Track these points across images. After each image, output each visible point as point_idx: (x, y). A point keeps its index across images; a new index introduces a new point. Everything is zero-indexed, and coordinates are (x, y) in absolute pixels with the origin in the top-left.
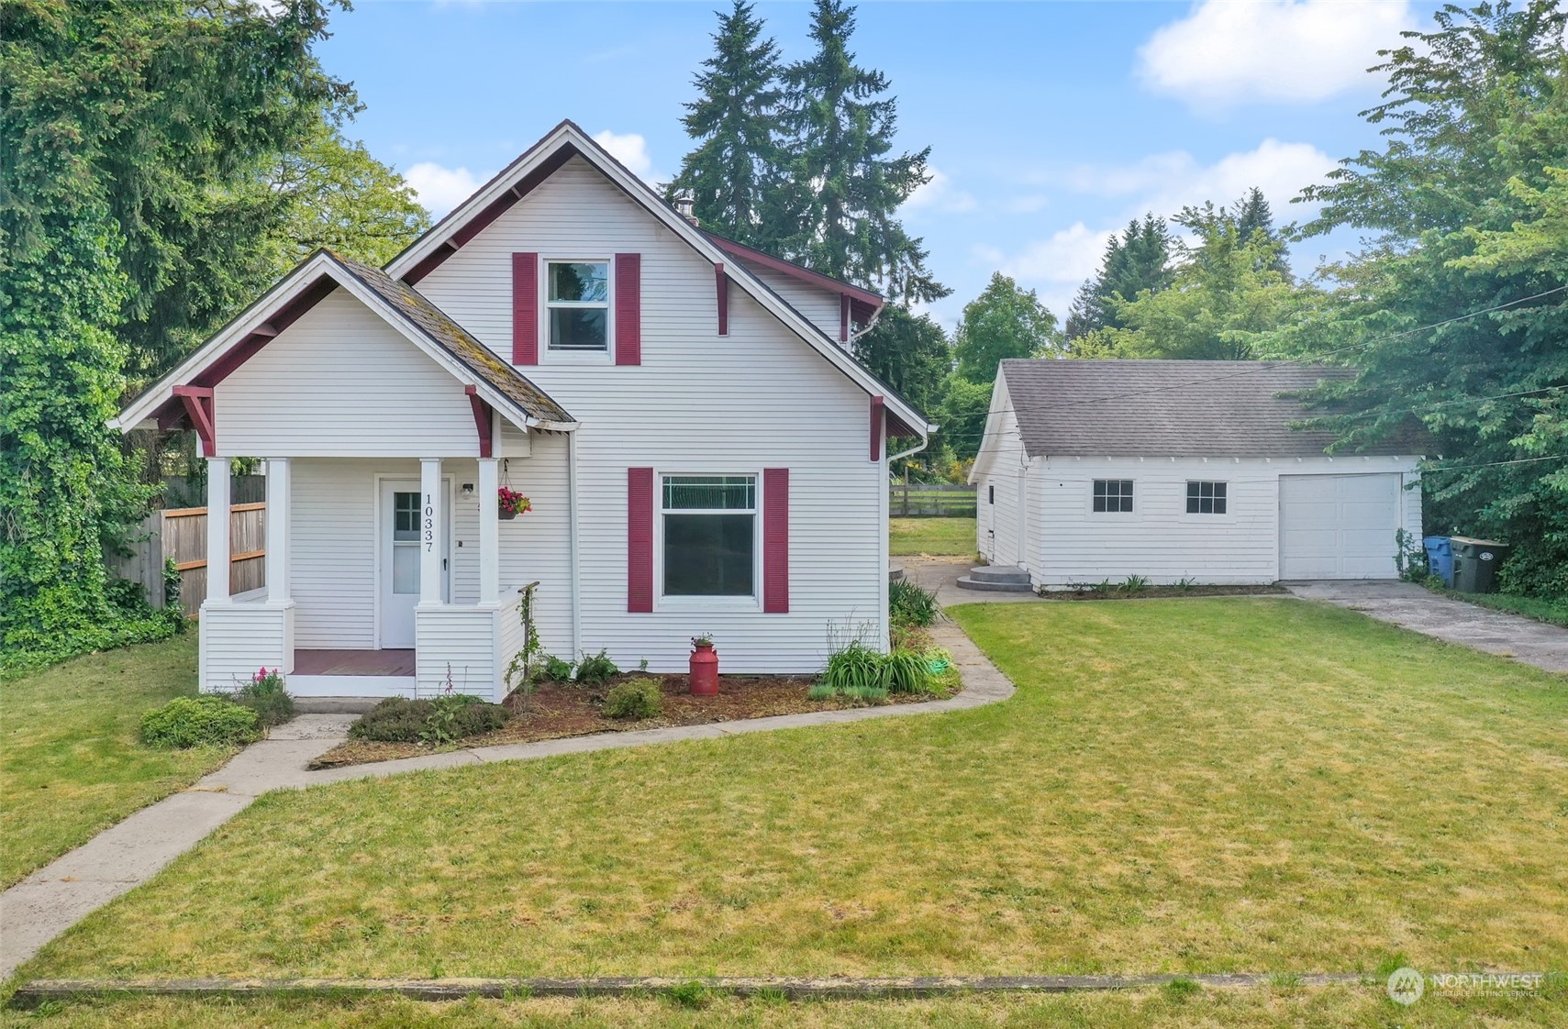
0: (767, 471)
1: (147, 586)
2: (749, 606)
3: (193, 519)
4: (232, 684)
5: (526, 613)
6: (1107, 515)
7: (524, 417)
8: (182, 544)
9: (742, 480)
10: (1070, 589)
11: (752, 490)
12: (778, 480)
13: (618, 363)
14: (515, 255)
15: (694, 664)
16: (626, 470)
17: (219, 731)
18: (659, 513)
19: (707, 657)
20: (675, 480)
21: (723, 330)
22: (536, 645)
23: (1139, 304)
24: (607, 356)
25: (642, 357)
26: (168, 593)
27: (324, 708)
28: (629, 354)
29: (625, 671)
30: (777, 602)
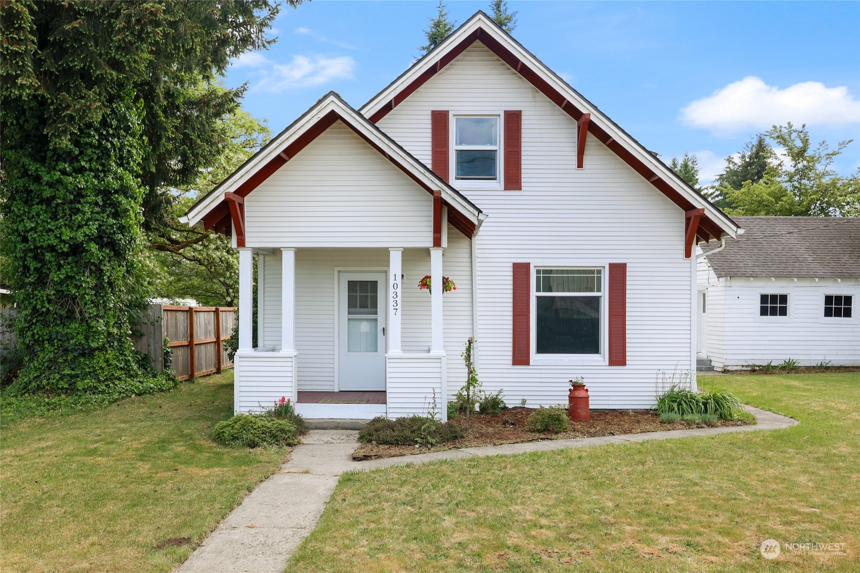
0: (611, 265)
1: (153, 356)
2: (597, 361)
3: (174, 313)
4: (259, 409)
5: (468, 357)
6: (769, 318)
7: (476, 213)
8: (169, 329)
9: (592, 272)
10: (744, 368)
11: (599, 279)
12: (618, 272)
13: (506, 188)
14: (433, 112)
15: (572, 398)
16: (511, 265)
17: (274, 436)
18: (534, 294)
19: (580, 394)
20: (545, 272)
21: (580, 165)
22: (476, 381)
23: (742, 190)
24: (498, 184)
25: (523, 184)
26: (166, 361)
27: (324, 425)
28: (513, 181)
29: (510, 407)
30: (618, 358)
